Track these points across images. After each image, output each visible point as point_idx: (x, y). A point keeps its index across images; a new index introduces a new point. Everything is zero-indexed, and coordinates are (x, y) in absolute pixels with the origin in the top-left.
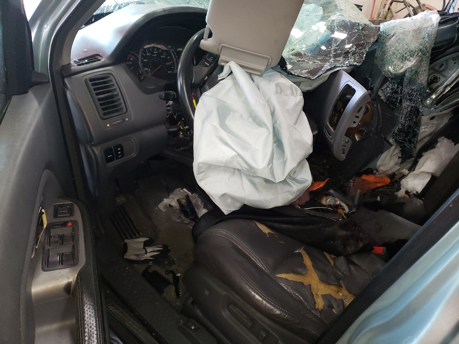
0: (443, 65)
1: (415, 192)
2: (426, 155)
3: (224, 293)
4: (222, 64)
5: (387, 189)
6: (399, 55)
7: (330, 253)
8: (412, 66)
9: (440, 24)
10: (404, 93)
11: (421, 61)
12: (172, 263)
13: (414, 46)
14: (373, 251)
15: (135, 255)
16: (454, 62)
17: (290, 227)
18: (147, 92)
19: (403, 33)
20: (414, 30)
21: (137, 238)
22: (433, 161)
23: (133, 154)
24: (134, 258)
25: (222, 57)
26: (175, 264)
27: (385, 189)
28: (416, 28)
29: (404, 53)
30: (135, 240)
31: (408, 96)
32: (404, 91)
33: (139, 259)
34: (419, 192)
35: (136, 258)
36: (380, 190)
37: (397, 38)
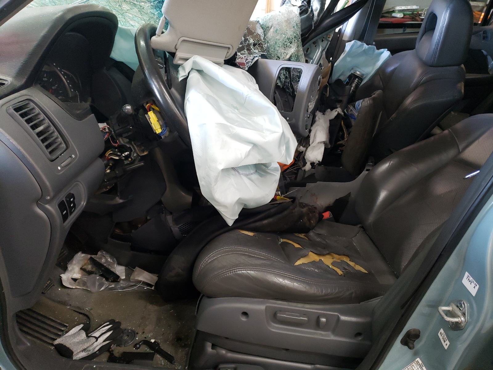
0: (308, 48)
1: (318, 162)
2: (314, 129)
3: (262, 307)
4: (180, 62)
5: (292, 169)
6: (281, 44)
7: (300, 232)
8: (294, 51)
9: (301, 14)
10: (293, 76)
11: (298, 47)
12: (133, 334)
13: (290, 33)
14: (324, 218)
15: (82, 351)
16: (315, 45)
17: (270, 220)
18: (80, 117)
19: (278, 24)
20: (285, 21)
21: (67, 332)
22: (321, 132)
23: (82, 203)
24: (83, 355)
25: (179, 54)
26: (137, 333)
27: (290, 170)
28: (286, 19)
29: (284, 41)
30: (67, 335)
31: (297, 78)
32: (293, 75)
33: (90, 353)
34: (321, 161)
35: (86, 353)
36: (288, 171)
37: (275, 29)
